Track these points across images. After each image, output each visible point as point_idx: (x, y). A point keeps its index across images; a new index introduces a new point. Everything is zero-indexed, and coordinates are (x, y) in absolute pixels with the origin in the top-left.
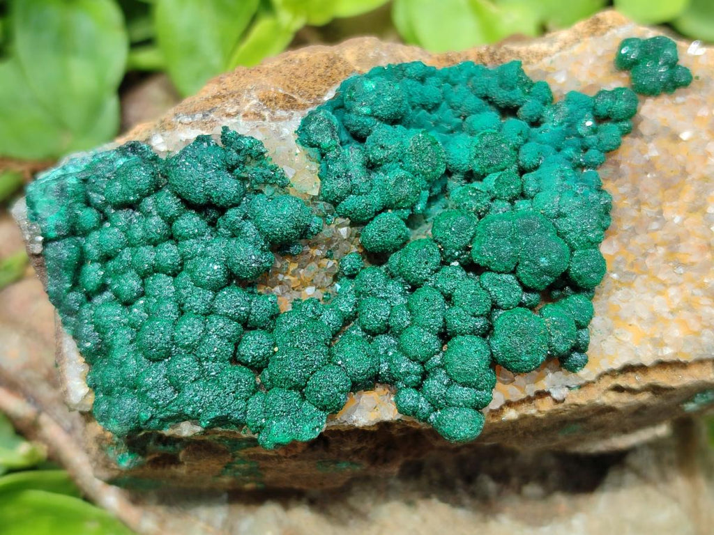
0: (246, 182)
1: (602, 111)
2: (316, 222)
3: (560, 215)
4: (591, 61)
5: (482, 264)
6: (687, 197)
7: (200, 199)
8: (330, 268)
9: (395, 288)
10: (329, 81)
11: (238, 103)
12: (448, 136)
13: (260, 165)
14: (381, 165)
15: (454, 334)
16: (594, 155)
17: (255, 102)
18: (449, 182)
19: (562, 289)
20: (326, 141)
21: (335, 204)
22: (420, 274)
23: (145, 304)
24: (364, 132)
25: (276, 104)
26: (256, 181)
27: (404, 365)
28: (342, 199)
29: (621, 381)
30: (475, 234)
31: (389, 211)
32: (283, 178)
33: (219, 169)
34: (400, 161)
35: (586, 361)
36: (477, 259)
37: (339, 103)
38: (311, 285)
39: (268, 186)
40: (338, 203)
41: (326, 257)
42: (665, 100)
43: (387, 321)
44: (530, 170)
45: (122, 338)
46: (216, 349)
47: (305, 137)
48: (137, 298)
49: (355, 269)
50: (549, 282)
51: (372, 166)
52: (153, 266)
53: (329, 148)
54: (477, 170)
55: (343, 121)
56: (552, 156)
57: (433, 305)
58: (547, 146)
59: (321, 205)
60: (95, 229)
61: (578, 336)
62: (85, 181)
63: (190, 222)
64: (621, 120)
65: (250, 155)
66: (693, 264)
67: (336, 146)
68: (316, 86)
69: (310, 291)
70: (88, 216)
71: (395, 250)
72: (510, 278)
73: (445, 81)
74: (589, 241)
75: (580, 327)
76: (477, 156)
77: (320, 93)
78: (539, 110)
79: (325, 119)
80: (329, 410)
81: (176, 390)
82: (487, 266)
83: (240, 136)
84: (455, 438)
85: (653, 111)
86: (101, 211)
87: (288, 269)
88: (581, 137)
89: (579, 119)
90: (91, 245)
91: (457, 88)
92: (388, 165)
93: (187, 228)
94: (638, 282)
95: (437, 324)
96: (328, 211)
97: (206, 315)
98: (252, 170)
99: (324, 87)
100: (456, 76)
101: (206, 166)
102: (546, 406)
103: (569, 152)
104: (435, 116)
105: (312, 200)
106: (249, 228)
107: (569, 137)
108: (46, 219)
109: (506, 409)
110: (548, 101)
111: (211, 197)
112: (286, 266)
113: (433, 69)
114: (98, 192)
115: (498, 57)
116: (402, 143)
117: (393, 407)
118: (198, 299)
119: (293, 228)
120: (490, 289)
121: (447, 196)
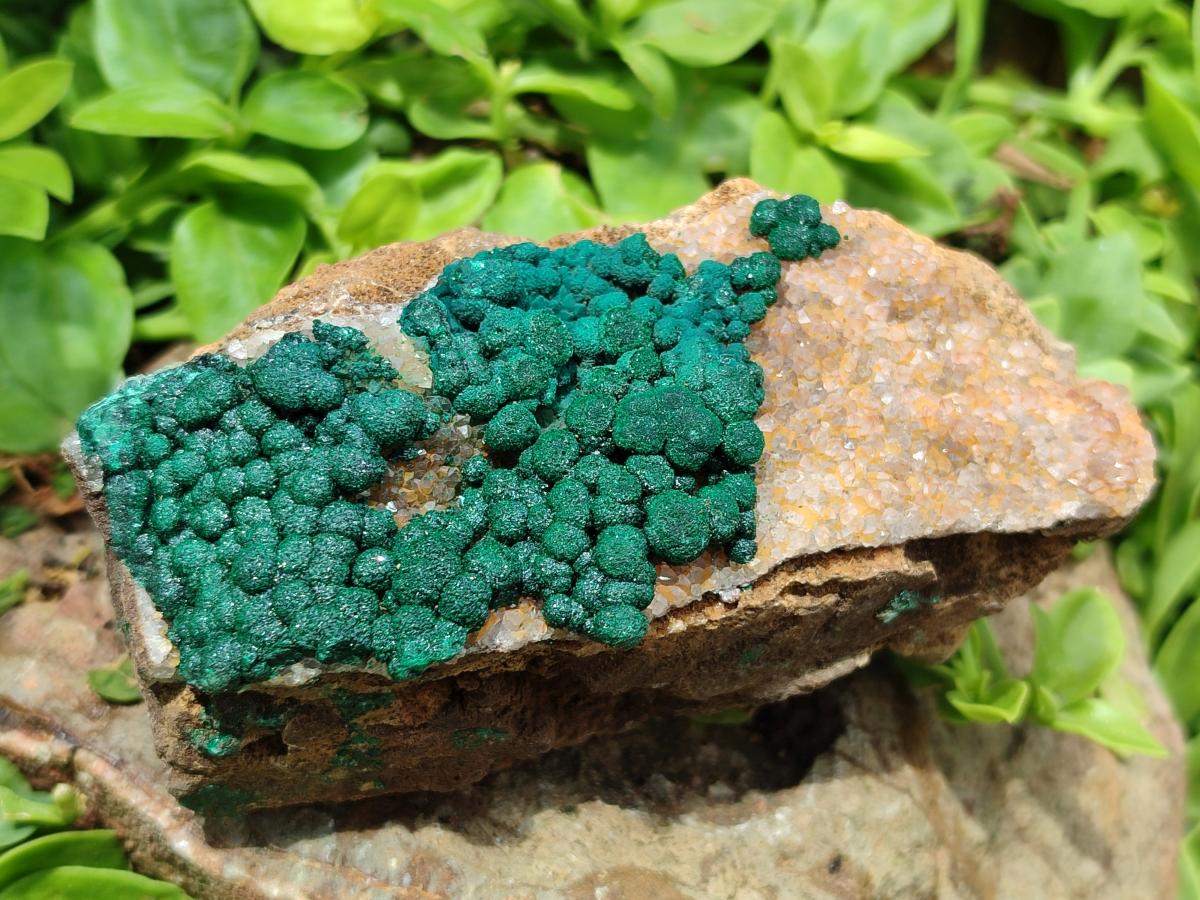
0: (346, 381)
1: (740, 279)
2: (432, 419)
3: (706, 387)
4: (724, 230)
5: (626, 446)
6: (847, 368)
7: (295, 403)
8: (451, 477)
9: (530, 489)
10: (427, 273)
11: (326, 301)
12: (571, 323)
13: (361, 359)
14: (500, 351)
15: (604, 526)
16: (737, 326)
17: (345, 296)
18: (579, 369)
19: (719, 473)
20: (435, 328)
21: (451, 397)
22: (558, 465)
23: (235, 533)
24: (476, 317)
25: (370, 298)
26: (359, 376)
27: (549, 566)
28: (460, 390)
29: (799, 577)
30: (615, 416)
31: (515, 402)
32: (390, 369)
33: (315, 366)
34: (521, 344)
35: (755, 548)
36: (620, 442)
37: (444, 289)
38: (430, 500)
39: (373, 381)
40: (455, 396)
41: (446, 464)
42: (811, 263)
43: (525, 523)
44: (668, 348)
45: (212, 576)
46: (329, 569)
47: (411, 325)
48: (224, 530)
49: (481, 474)
50: (703, 459)
51: (489, 354)
52: (243, 488)
53: (438, 335)
54: (609, 349)
55: (450, 308)
56: (691, 330)
57: (576, 497)
58: (683, 320)
59: (436, 399)
60: (166, 457)
61: (741, 517)
62: (150, 402)
63: (285, 433)
64: (764, 288)
65: (349, 347)
66: (864, 437)
67: (447, 334)
68: (414, 278)
69: (430, 506)
70: (157, 444)
71: (526, 446)
72: (659, 459)
73: (561, 264)
74: (742, 411)
75: (744, 508)
76: (606, 335)
77: (418, 285)
78: (670, 284)
79: (430, 303)
80: (468, 625)
81: (285, 623)
82: (632, 449)
83: (336, 328)
84: (617, 639)
85: (798, 277)
86: (171, 437)
87: (402, 479)
88: (721, 308)
89: (716, 288)
90: (162, 477)
91: (576, 270)
92: (508, 350)
93: (281, 439)
94: (803, 462)
95: (582, 515)
96: (444, 406)
97: (311, 535)
98: (352, 364)
99: (423, 280)
100: (572, 257)
101: (299, 364)
102: (717, 613)
103: (709, 324)
104: (554, 302)
105: (425, 395)
106: (355, 432)
107: (708, 310)
108: (107, 448)
109: (672, 620)
110: (679, 275)
111: (308, 399)
112: (400, 475)
113: (546, 251)
114: (166, 415)
115: (618, 236)
116: (521, 324)
117: (542, 622)
118: (303, 517)
119: (407, 424)
120: (638, 472)
121: (578, 387)
